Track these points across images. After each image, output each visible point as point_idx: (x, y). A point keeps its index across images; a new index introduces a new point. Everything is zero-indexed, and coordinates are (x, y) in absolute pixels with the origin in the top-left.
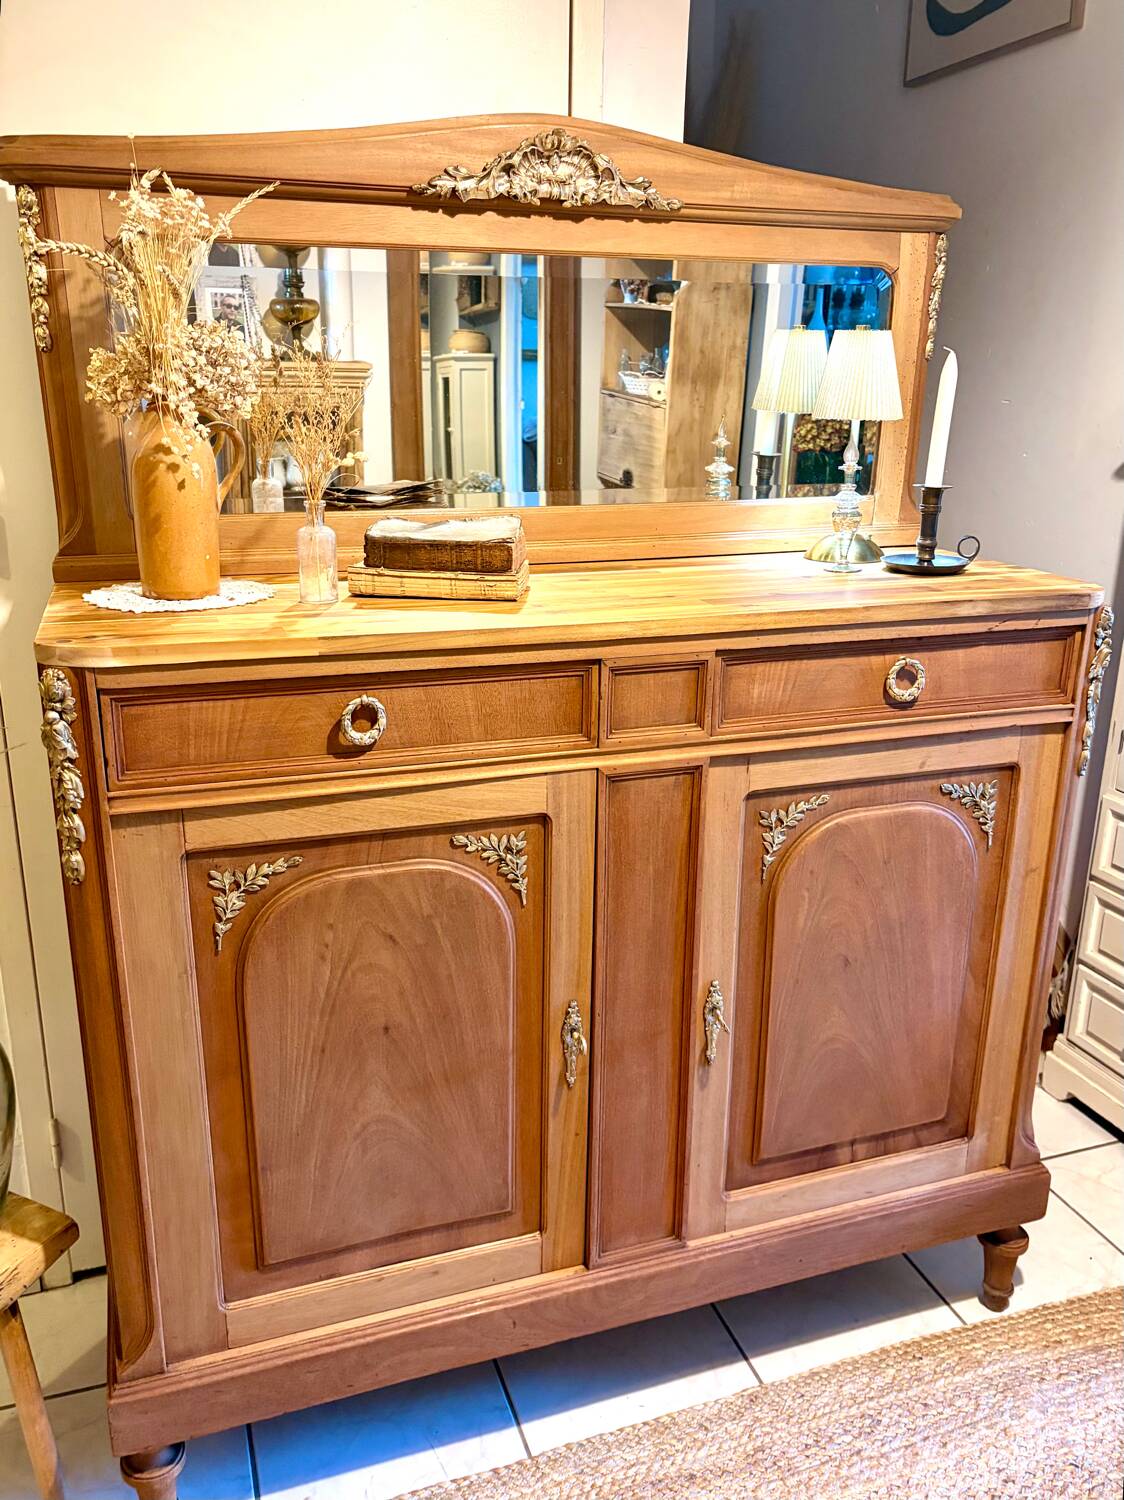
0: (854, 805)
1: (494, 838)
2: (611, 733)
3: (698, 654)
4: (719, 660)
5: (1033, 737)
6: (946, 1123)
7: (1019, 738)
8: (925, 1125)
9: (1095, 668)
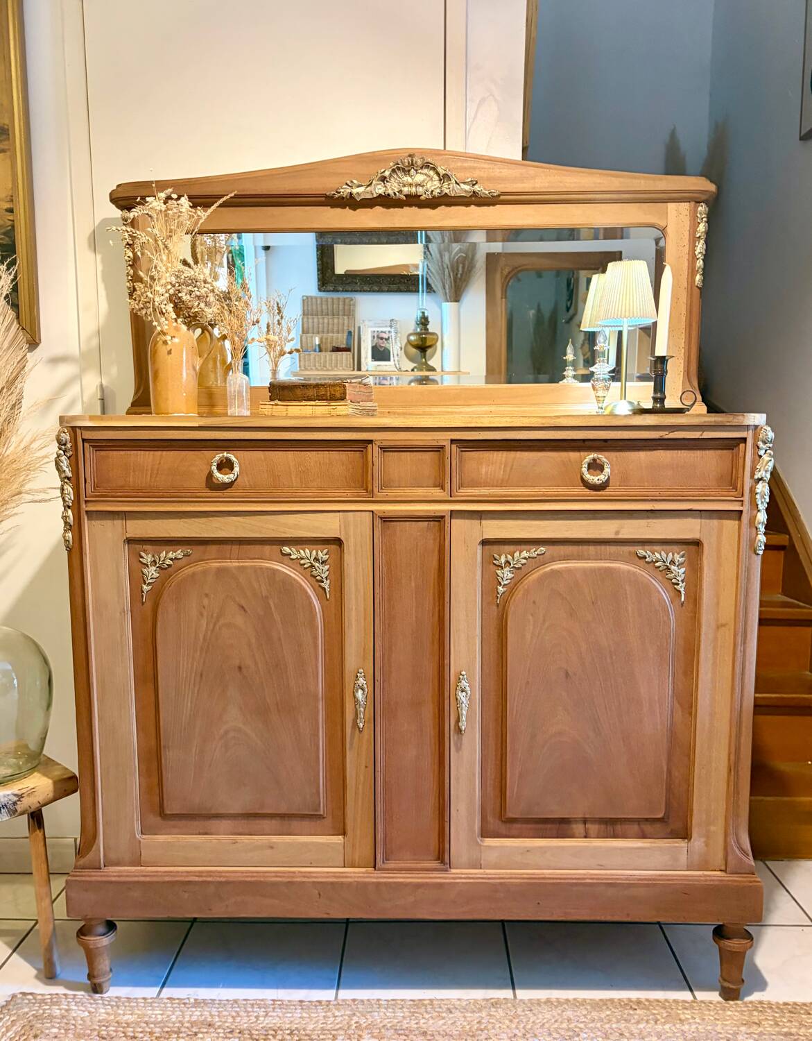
0: (566, 558)
1: (307, 551)
2: (381, 488)
3: (438, 441)
4: (454, 446)
5: (711, 521)
6: (666, 822)
7: (699, 520)
8: (647, 820)
9: (759, 471)
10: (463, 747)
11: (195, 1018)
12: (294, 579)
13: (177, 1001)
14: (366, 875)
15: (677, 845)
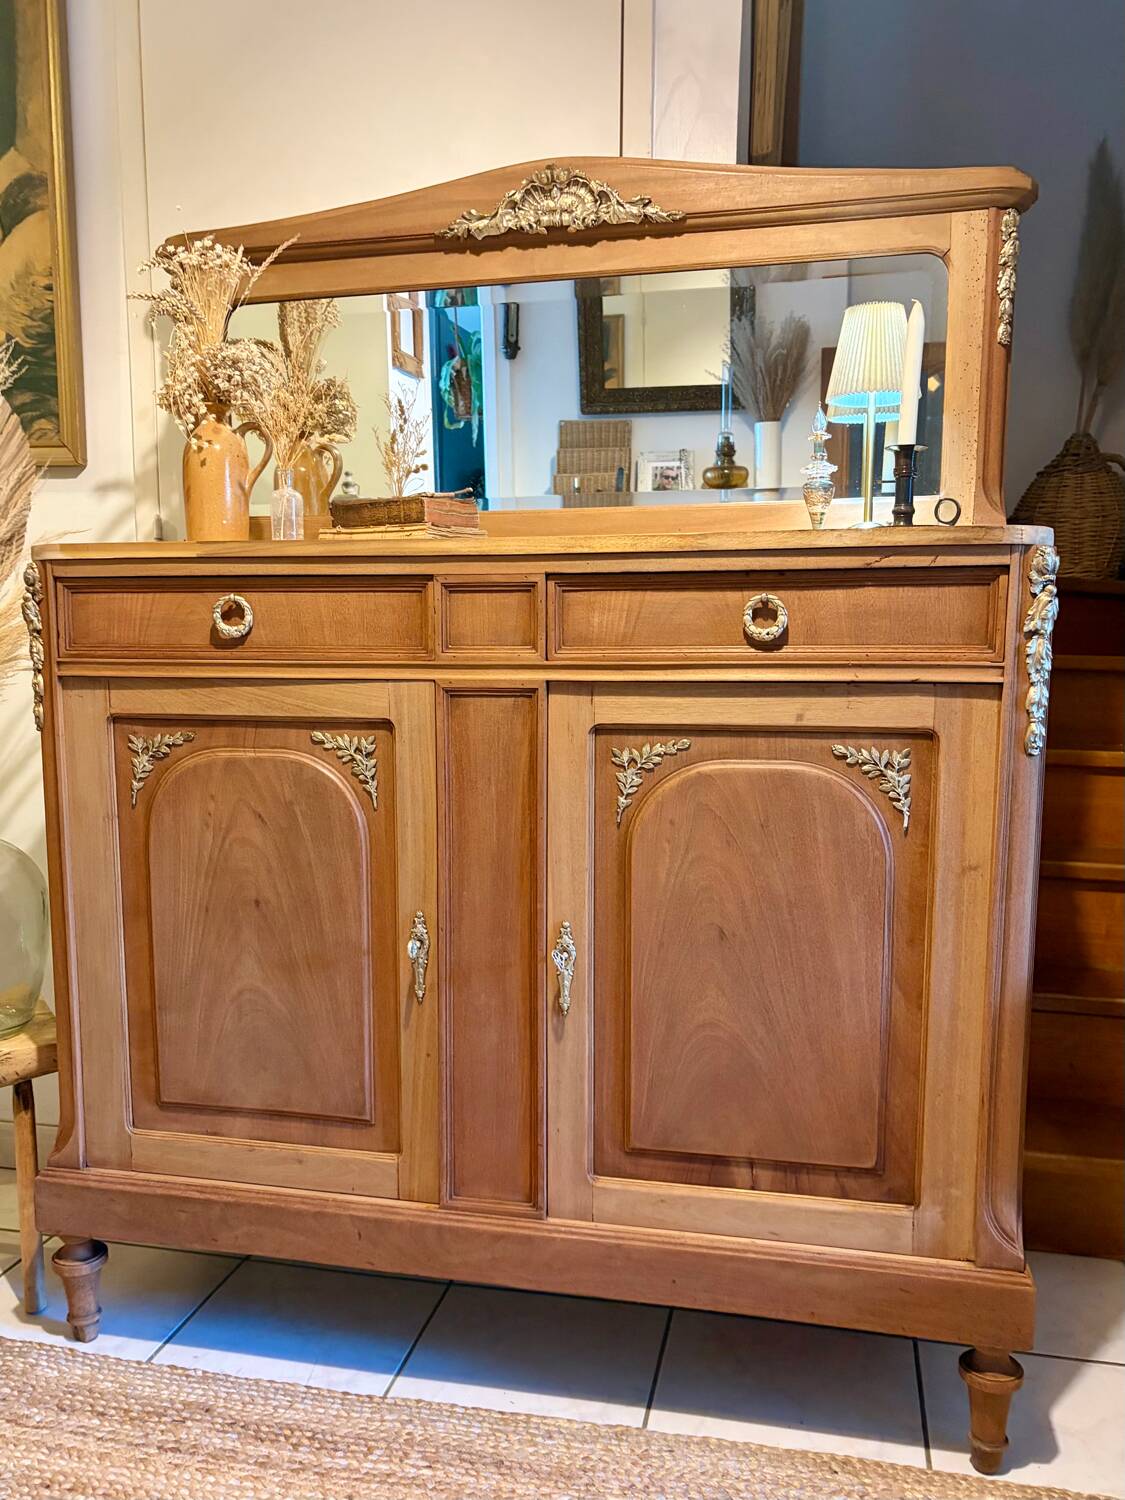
0: (723, 756)
1: (346, 738)
2: (447, 648)
3: (526, 576)
4: (551, 584)
5: (953, 699)
6: (880, 1176)
7: (933, 699)
8: (849, 1170)
9: (1032, 619)
10: (566, 1034)
11: (192, 1398)
12: (329, 778)
13: (180, 1371)
14: (425, 1214)
15: (896, 1213)
